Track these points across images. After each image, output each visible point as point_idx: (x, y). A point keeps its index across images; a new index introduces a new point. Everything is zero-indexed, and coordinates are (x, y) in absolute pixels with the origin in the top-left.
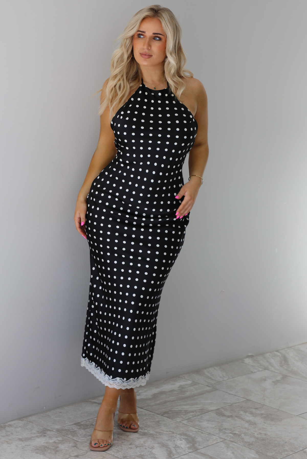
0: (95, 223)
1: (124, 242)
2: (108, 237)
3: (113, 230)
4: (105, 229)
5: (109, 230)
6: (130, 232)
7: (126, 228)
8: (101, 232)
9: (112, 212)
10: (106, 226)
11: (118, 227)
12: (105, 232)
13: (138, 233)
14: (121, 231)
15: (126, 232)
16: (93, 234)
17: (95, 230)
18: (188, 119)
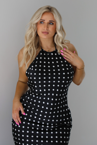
0: (19, 131)
1: (37, 141)
2: (28, 138)
3: (30, 134)
4: (25, 134)
5: (28, 134)
6: (40, 135)
7: (37, 132)
8: (23, 136)
9: (29, 124)
10: (25, 132)
11: (33, 132)
12: (25, 136)
13: (45, 135)
14: (35, 135)
15: (37, 135)
16: (18, 137)
17: (19, 135)
18: (69, 67)
